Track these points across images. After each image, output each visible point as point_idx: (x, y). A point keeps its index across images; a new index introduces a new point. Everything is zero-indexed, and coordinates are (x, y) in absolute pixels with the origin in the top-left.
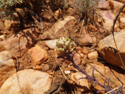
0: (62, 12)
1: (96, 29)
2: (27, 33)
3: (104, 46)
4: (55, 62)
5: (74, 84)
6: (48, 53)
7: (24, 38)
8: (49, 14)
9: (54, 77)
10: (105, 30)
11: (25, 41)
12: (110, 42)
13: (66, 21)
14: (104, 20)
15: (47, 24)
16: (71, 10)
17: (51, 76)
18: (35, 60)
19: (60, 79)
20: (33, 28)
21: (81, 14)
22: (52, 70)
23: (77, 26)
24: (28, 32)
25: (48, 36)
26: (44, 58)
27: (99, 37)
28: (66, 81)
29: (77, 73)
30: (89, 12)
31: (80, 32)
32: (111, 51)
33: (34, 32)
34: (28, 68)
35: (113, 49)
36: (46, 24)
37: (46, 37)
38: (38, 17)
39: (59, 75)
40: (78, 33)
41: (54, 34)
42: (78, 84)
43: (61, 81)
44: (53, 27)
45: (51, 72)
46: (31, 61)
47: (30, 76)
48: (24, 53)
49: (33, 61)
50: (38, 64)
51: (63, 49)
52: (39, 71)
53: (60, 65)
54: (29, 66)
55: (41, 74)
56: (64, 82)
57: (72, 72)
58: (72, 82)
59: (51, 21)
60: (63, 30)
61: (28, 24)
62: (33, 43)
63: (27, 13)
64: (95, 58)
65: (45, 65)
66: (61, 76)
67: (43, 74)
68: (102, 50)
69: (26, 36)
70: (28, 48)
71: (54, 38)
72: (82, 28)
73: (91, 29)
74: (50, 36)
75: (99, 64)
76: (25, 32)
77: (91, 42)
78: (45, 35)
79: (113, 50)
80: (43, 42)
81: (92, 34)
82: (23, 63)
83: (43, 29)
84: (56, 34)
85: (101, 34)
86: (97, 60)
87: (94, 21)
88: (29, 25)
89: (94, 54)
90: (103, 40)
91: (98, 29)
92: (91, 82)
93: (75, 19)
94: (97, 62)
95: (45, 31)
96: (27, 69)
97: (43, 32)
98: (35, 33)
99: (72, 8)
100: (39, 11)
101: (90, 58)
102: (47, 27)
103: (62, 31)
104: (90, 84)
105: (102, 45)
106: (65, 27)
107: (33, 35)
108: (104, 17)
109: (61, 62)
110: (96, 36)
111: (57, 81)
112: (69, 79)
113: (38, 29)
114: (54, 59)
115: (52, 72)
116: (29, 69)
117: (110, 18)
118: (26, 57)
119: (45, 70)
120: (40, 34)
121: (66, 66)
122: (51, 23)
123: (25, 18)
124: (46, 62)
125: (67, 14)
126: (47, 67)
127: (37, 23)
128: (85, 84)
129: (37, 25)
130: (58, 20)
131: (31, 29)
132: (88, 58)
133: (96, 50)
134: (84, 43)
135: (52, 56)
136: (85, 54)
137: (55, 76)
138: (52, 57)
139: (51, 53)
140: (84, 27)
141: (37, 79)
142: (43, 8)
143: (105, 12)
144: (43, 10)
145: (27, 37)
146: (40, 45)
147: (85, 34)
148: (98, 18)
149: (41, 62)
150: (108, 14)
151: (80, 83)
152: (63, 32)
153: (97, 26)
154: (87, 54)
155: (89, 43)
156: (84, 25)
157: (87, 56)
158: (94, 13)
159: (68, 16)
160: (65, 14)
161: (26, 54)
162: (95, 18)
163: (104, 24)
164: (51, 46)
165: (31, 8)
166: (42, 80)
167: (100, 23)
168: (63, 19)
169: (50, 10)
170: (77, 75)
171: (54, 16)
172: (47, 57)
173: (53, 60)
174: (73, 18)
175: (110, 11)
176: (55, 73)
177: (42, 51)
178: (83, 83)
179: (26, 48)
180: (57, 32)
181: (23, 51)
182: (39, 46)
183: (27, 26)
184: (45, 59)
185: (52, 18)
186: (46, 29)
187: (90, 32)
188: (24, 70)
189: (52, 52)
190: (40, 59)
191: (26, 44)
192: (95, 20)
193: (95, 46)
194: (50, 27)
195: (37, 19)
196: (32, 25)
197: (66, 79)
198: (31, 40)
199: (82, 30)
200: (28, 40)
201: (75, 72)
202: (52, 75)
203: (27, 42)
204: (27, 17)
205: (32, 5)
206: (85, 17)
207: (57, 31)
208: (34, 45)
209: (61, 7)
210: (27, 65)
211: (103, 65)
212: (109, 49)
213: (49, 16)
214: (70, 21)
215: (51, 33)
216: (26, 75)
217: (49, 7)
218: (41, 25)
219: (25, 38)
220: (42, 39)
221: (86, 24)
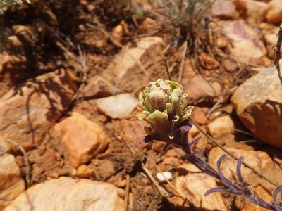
0: (130, 30)
1: (217, 63)
2: (48, 82)
3: (251, 101)
4: (127, 153)
5: (187, 208)
6: (107, 130)
7: (40, 96)
8: (97, 35)
9: (131, 194)
10: (239, 65)
11: (43, 104)
12: (265, 89)
13: (142, 48)
14: (231, 42)
15: (97, 59)
16: (151, 24)
17: (122, 191)
18: (76, 151)
19: (147, 198)
20: (63, 71)
21: (178, 30)
22: (123, 175)
23: (172, 57)
24: (50, 79)
25: (102, 87)
26: (97, 145)
27: (227, 81)
28: (165, 200)
29: (190, 177)
30: (195, 26)
31: (180, 74)
32: (274, 111)
33: (65, 80)
34: (56, 175)
35: (277, 106)
36: (93, 61)
37: (97, 90)
38: (72, 44)
39: (144, 184)
40: (175, 75)
41: (116, 82)
42: (198, 206)
43: (151, 201)
44: (111, 66)
45: (120, 179)
46: (63, 157)
47: (64, 199)
48: (43, 136)
49: (69, 155)
50: (85, 161)
51: (165, 114)
52: (90, 181)
53: (142, 159)
54: (58, 169)
55: (95, 189)
56: (159, 205)
57: (177, 173)
58: (180, 202)
59: (104, 52)
60: (138, 71)
61: (49, 62)
62: (64, 106)
63: (43, 35)
64: (228, 133)
65: (101, 161)
66: (150, 187)
67: (100, 188)
68: (246, 110)
69: (46, 90)
70: (54, 121)
71: (119, 90)
72: (183, 62)
73: (205, 63)
74: (107, 86)
75: (240, 146)
76: (43, 81)
77: (211, 94)
78: (93, 86)
79: (279, 109)
80: (91, 104)
81: (209, 77)
82: (42, 164)
83: (88, 73)
84: (123, 82)
85: (229, 75)
86: (233, 137)
87: (209, 44)
88: (50, 65)
89: (222, 124)
90: (245, 87)
91: (220, 62)
92: (228, 196)
93: (164, 44)
94: (234, 143)
95: (94, 75)
96: (53, 177)
97: (88, 78)
98: (68, 83)
99: (154, 18)
100: (73, 30)
101: (215, 134)
102: (97, 66)
103: (137, 74)
104: (229, 203)
105: (243, 100)
106: (143, 64)
107: (62, 88)
108: (232, 36)
109: (145, 150)
110: (218, 79)
111: (141, 203)
112: (172, 195)
113: (75, 72)
114: (126, 144)
115: (124, 178)
116: (61, 178)
117: (245, 36)
118: (49, 145)
119: (105, 176)
120: (80, 83)
121: (158, 160)
122: (107, 55)
123: (39, 48)
124: (103, 155)
125: (143, 32)
126: (108, 166)
127: (70, 57)
128: (216, 202)
129: (71, 63)
130: (123, 47)
131: (57, 71)
132: (209, 133)
133: (224, 113)
134: (195, 97)
135: (119, 138)
136: (200, 125)
137: (133, 189)
138: (118, 140)
139: (113, 129)
140: (188, 61)
141: (87, 203)
142: (83, 22)
143: (232, 23)
144: (81, 27)
145: (47, 94)
146: (85, 112)
147: (193, 77)
148: (217, 38)
149: (90, 156)
150: (238, 26)
151: (201, 202)
152: (140, 75)
153: (217, 56)
154: (206, 124)
155: (207, 97)
156: (186, 55)
157: (207, 129)
158: (206, 27)
159: (145, 37)
160: (136, 34)
161: (47, 137)
162: (211, 37)
163: (232, 50)
164: (112, 112)
165: (52, 23)
166: (98, 204)
167: (223, 49)
168: (134, 45)
169: (100, 25)
170: (191, 180)
171: (112, 38)
172: (105, 141)
173: (122, 147)
174: (158, 40)
175: (242, 22)
176: (131, 182)
177: (91, 127)
178: (212, 202)
179: (48, 122)
180: (125, 76)
181: (38, 131)
182: (83, 114)
183: (46, 68)
184: (100, 147)
185: (106, 44)
186: (93, 72)
187: (202, 71)
188: (47, 182)
189: (118, 126)
190: (88, 149)
191: (46, 111)
192: (211, 41)
193: (220, 103)
194: (104, 66)
195: (71, 47)
196: (59, 63)
197: (163, 195)
198: (59, 99)
199: (184, 69)
200: (52, 101)
201: (184, 173)
202: (123, 188)
203: (49, 107)
204: (43, 45)
205: (54, 17)
206: (188, 37)
207: (122, 73)
208: (69, 113)
209: (126, 17)
210: (54, 166)
211: (251, 148)
212: (268, 105)
213: (100, 39)
214: (153, 48)
215: (110, 78)
216: (53, 195)
217: (96, 20)
218: (83, 62)
219: (44, 97)
220: (88, 95)
221: (191, 53)
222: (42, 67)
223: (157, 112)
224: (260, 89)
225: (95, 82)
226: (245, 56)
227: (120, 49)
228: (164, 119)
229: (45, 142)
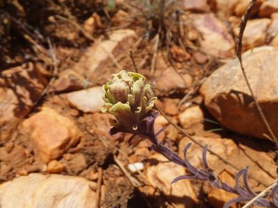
0: (103, 22)
1: (188, 56)
2: (15, 77)
3: (218, 92)
4: (100, 147)
5: (158, 196)
6: (79, 124)
7: (6, 91)
8: (69, 27)
9: (103, 187)
10: (209, 57)
11: (10, 99)
12: (230, 79)
13: (114, 41)
14: (201, 34)
15: (68, 52)
16: (124, 16)
17: (94, 184)
18: (46, 146)
19: (119, 189)
20: (31, 65)
21: (150, 23)
22: (95, 168)
23: (144, 50)
24: (17, 74)
25: (73, 81)
26: (68, 140)
27: (197, 73)
28: (136, 190)
29: (160, 166)
30: (167, 18)
31: (153, 66)
32: (237, 101)
33: (34, 74)
34: (25, 172)
35: (241, 95)
36: (64, 54)
37: (68, 84)
38: (41, 36)
39: (116, 176)
40: (148, 68)
41: (88, 75)
42: (168, 193)
43: (123, 192)
44: (83, 59)
45: (92, 172)
46: (32, 153)
47: (33, 196)
48: (11, 132)
49: (39, 151)
50: (56, 156)
51: (127, 106)
52: (61, 176)
53: (114, 152)
54: (27, 166)
55: (66, 184)
56: (130, 195)
57: (148, 164)
58: (150, 191)
59: (76, 45)
60: (110, 64)
61: (16, 55)
62: (33, 101)
63: (8, 27)
64: (197, 123)
65: (73, 156)
66: (122, 178)
67: (71, 182)
68: (213, 101)
69: (13, 85)
70: (22, 117)
71: (91, 84)
72: (155, 55)
73: (177, 55)
74: (78, 80)
75: (208, 135)
76: (9, 75)
77: (181, 86)
78: (64, 80)
79: (242, 98)
80: (62, 99)
81: (180, 69)
82: (9, 161)
83: (59, 66)
84: (95, 75)
85: (200, 67)
86: (202, 126)
87: (180, 36)
88: (18, 59)
89: (192, 114)
90: (213, 79)
91: (191, 55)
92: (197, 183)
93: (136, 37)
94: (203, 132)
95: (65, 69)
96: (22, 175)
97: (59, 72)
98: (37, 77)
99: (126, 10)
100: (42, 22)
101: (185, 124)
102: (68, 60)
103: (109, 67)
104: (197, 188)
105: (210, 90)
106: (116, 57)
107: (31, 83)
108: (202, 29)
109: (117, 143)
110: (189, 71)
111: (112, 195)
112: (144, 185)
113: (45, 66)
114: (98, 137)
115: (96, 171)
116: (31, 175)
117: (215, 29)
118: (17, 142)
119: (77, 170)
120: (51, 77)
121: (131, 151)
122: (78, 48)
123: (5, 41)
124: (75, 149)
125: (116, 25)
126: (80, 160)
127: (39, 51)
128: (185, 189)
129: (41, 57)
130: (96, 40)
131: (24, 65)
132: (179, 124)
133: (194, 104)
134: (166, 89)
135: (92, 131)
136: (172, 116)
137: (105, 182)
138: (90, 133)
139: (85, 123)
140: (160, 54)
141: (57, 198)
142: (53, 13)
143: (202, 17)
144: (51, 18)
145: (14, 90)
146: (56, 106)
147: (165, 69)
148: (188, 31)
149: (62, 151)
150: (208, 20)
151: (171, 190)
152: (112, 68)
153: (188, 49)
154: (177, 115)
155: (179, 89)
156: (159, 48)
157: (178, 119)
158: (178, 19)
159: (117, 29)
160: (109, 27)
161: (15, 134)
162: (182, 30)
163: (203, 43)
164: (84, 106)
165: (19, 14)
166: (69, 199)
167: (194, 42)
168: (107, 38)
169: (71, 17)
170: (162, 170)
171: (83, 31)
172: (76, 135)
173: (94, 140)
174: (130, 32)
175: (212, 15)
176: (103, 175)
177: (62, 122)
178: (181, 189)
179: (15, 119)
180: (97, 70)
181: (5, 127)
182: (53, 108)
183: (13, 62)
184: (72, 142)
185: (78, 37)
186: (65, 65)
187: (174, 63)
188: (15, 180)
189: (90, 120)
190: (59, 144)
191: (13, 107)
192: (182, 34)
193: (191, 95)
194: (76, 59)
195: (40, 40)
196: (27, 57)
197: (134, 185)
198: (27, 94)
199: (156, 62)
200: (19, 96)
201: (155, 162)
202: (96, 181)
203: (17, 102)
204: (9, 38)
205: (21, 8)
206: (160, 30)
207: (94, 66)
208: (39, 108)
209: (99, 9)
210: (23, 163)
211: (218, 136)
212: (233, 95)
213: (72, 32)
214: (125, 40)
215: (81, 71)
216: (22, 192)
217: (67, 12)
218: (53, 56)
219: (10, 92)
220: (59, 89)
221: (163, 45)
222: (9, 61)
223: (119, 104)
224: (226, 80)
225: (66, 76)
226: (214, 49)
227: (92, 42)
228: (126, 110)
229: (13, 139)
